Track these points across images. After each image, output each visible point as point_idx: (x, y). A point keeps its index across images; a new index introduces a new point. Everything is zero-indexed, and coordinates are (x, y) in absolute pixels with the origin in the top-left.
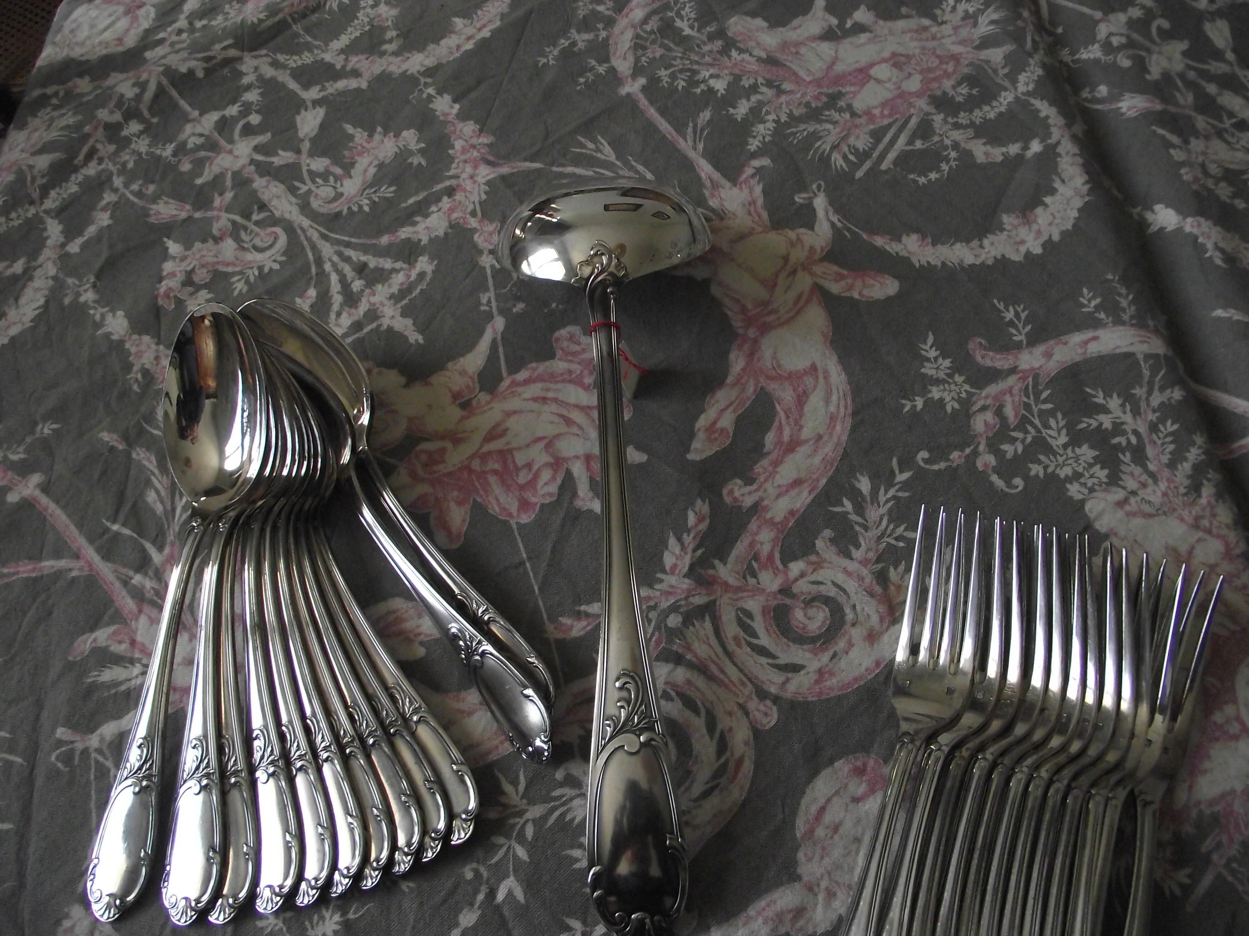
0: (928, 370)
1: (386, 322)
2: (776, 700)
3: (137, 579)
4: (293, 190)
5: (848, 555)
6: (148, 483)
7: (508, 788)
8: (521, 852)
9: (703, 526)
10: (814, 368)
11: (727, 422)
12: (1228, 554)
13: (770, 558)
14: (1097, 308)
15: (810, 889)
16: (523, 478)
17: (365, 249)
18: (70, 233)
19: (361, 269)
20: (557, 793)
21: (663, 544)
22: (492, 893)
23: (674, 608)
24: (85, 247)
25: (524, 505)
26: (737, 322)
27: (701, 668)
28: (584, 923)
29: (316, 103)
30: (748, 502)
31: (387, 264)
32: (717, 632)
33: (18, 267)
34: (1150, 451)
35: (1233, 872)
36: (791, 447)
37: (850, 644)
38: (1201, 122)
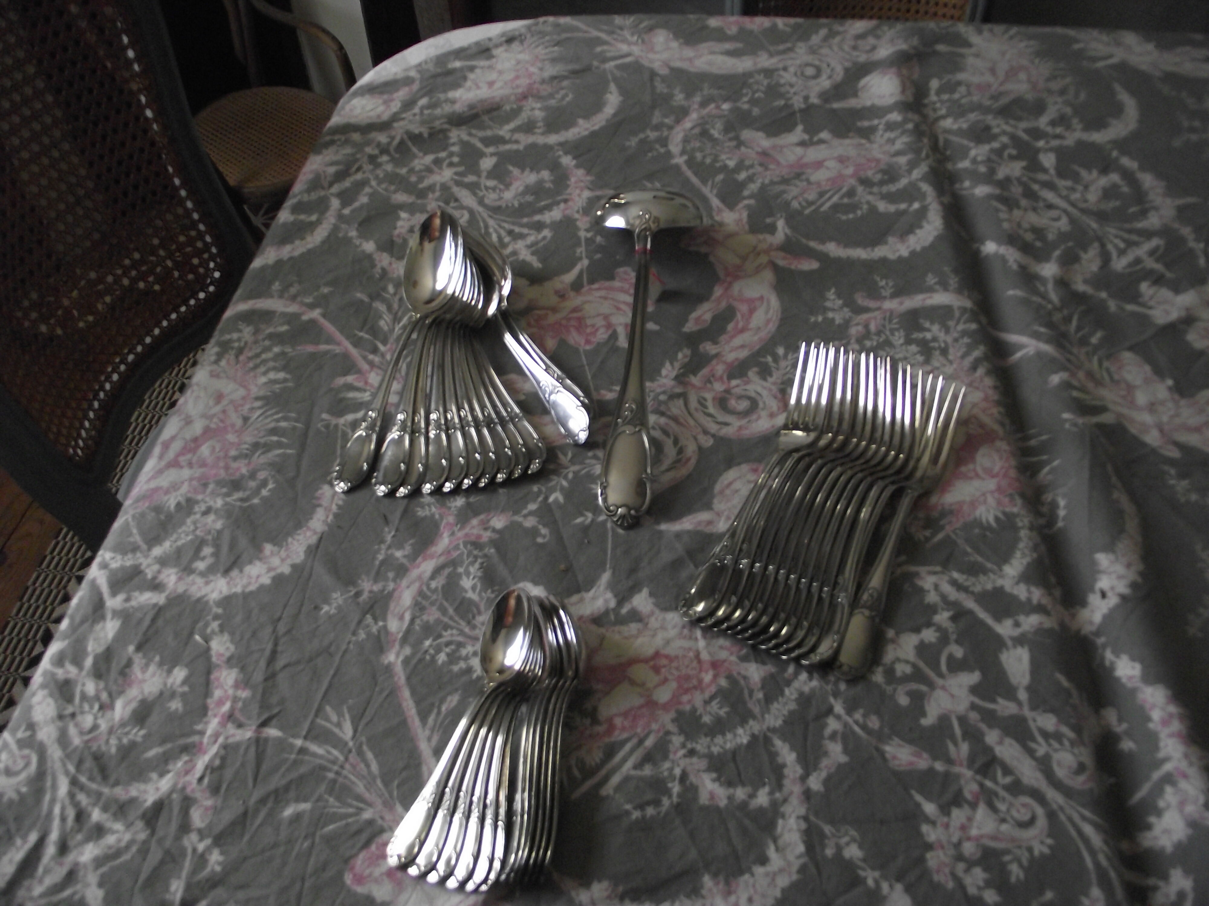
0: (828, 304)
1: (521, 257)
2: (713, 436)
3: (371, 357)
4: (475, 194)
5: (765, 379)
6: (381, 317)
7: (561, 456)
8: (565, 483)
9: (687, 360)
10: (761, 298)
11: (708, 317)
12: (986, 399)
13: (721, 378)
14: (936, 284)
15: (718, 514)
16: (589, 330)
17: (513, 224)
18: (344, 205)
19: (510, 233)
20: (588, 461)
21: (662, 365)
22: (546, 498)
23: (664, 392)
24: (353, 211)
25: (588, 342)
26: (721, 274)
27: (675, 419)
28: (594, 514)
29: (492, 155)
30: (713, 352)
31: (525, 231)
32: (686, 404)
33: (314, 218)
34: (951, 350)
35: (956, 534)
36: (742, 331)
37: (759, 418)
38: (1024, 202)
